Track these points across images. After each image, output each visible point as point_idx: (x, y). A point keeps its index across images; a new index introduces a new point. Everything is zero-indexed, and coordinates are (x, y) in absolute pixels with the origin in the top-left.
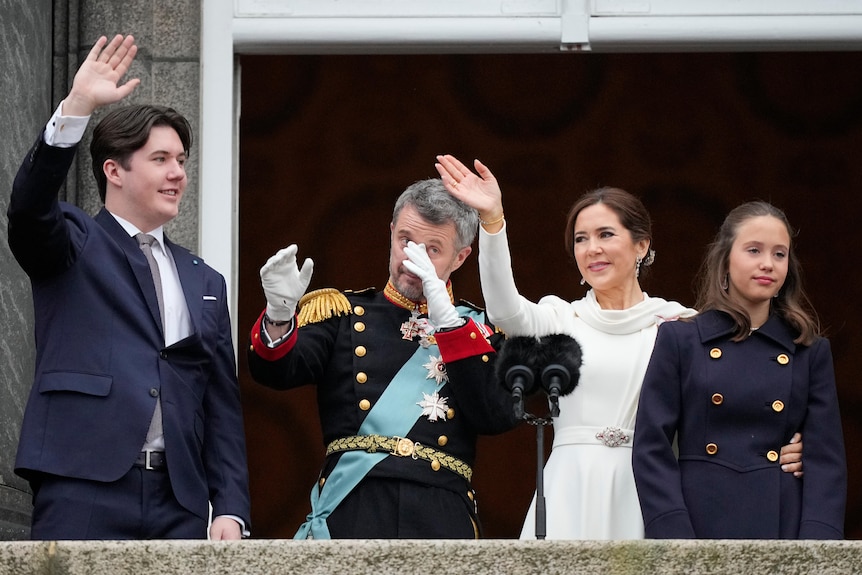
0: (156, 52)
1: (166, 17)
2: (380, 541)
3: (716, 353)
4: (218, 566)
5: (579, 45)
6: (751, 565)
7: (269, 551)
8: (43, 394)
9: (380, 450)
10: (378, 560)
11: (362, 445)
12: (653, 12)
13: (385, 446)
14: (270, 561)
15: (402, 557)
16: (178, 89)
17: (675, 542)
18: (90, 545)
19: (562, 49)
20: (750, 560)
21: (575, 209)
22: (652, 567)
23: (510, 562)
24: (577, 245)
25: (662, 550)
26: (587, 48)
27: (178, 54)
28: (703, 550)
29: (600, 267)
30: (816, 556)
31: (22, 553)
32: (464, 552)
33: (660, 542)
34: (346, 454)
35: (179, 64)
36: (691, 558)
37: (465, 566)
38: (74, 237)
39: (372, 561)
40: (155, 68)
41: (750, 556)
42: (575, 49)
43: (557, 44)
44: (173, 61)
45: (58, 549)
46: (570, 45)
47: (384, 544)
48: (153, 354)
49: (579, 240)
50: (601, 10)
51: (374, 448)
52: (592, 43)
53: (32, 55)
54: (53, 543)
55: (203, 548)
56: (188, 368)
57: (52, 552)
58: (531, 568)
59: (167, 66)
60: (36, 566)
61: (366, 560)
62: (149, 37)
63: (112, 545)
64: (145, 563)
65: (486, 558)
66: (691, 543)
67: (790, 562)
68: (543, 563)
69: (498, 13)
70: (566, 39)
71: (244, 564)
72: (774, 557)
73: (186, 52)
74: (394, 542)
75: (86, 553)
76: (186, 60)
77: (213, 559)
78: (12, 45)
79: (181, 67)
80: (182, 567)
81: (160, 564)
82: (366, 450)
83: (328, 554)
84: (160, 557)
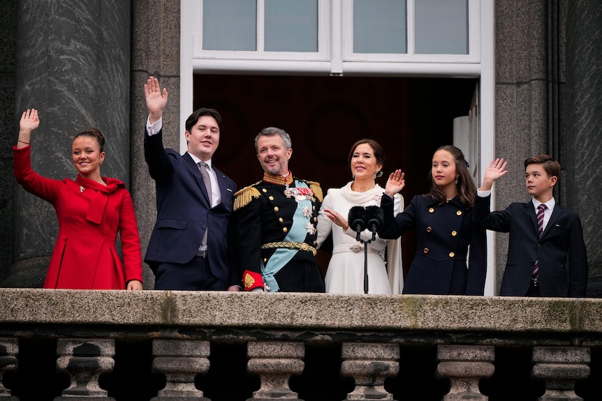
0: (162, 73)
1: (166, 58)
2: (306, 293)
3: (432, 210)
4: (239, 303)
5: (338, 74)
6: (462, 306)
7: (260, 297)
8: (159, 229)
9: (296, 248)
10: (306, 301)
11: (287, 246)
12: (368, 60)
13: (297, 246)
14: (261, 301)
15: (316, 301)
16: (171, 89)
17: (430, 296)
18: (185, 292)
19: (331, 75)
20: (461, 304)
21: (357, 143)
22: (421, 306)
23: (361, 303)
24: (353, 158)
25: (425, 299)
26: (342, 75)
27: (171, 74)
28: (442, 299)
29: (361, 168)
30: (489, 303)
31: (157, 295)
32: (342, 299)
33: (424, 296)
34: (278, 250)
35: (172, 78)
36: (437, 303)
37: (342, 305)
38: (173, 163)
39: (304, 302)
40: (161, 79)
41: (461, 302)
42: (336, 75)
43: (329, 73)
44: (169, 77)
45: (171, 294)
46: (334, 74)
47: (308, 294)
48: (205, 211)
49: (355, 156)
50: (346, 59)
51: (293, 247)
52: (344, 73)
53: (124, 77)
54: (169, 291)
55: (232, 295)
56: (221, 218)
57: (169, 295)
58: (370, 306)
59: (166, 79)
60: (162, 301)
61: (301, 301)
62: (159, 67)
63: (194, 293)
64: (208, 301)
65: (351, 301)
66: (436, 296)
67: (478, 305)
68: (375, 304)
69: (303, 59)
70: (333, 71)
71: (250, 302)
72: (471, 303)
73: (174, 73)
74: (312, 294)
75: (183, 296)
76: (175, 77)
77: (237, 299)
78: (117, 72)
79: (173, 80)
80: (224, 303)
81: (215, 301)
82: (289, 248)
83: (285, 299)
84: (214, 298)
